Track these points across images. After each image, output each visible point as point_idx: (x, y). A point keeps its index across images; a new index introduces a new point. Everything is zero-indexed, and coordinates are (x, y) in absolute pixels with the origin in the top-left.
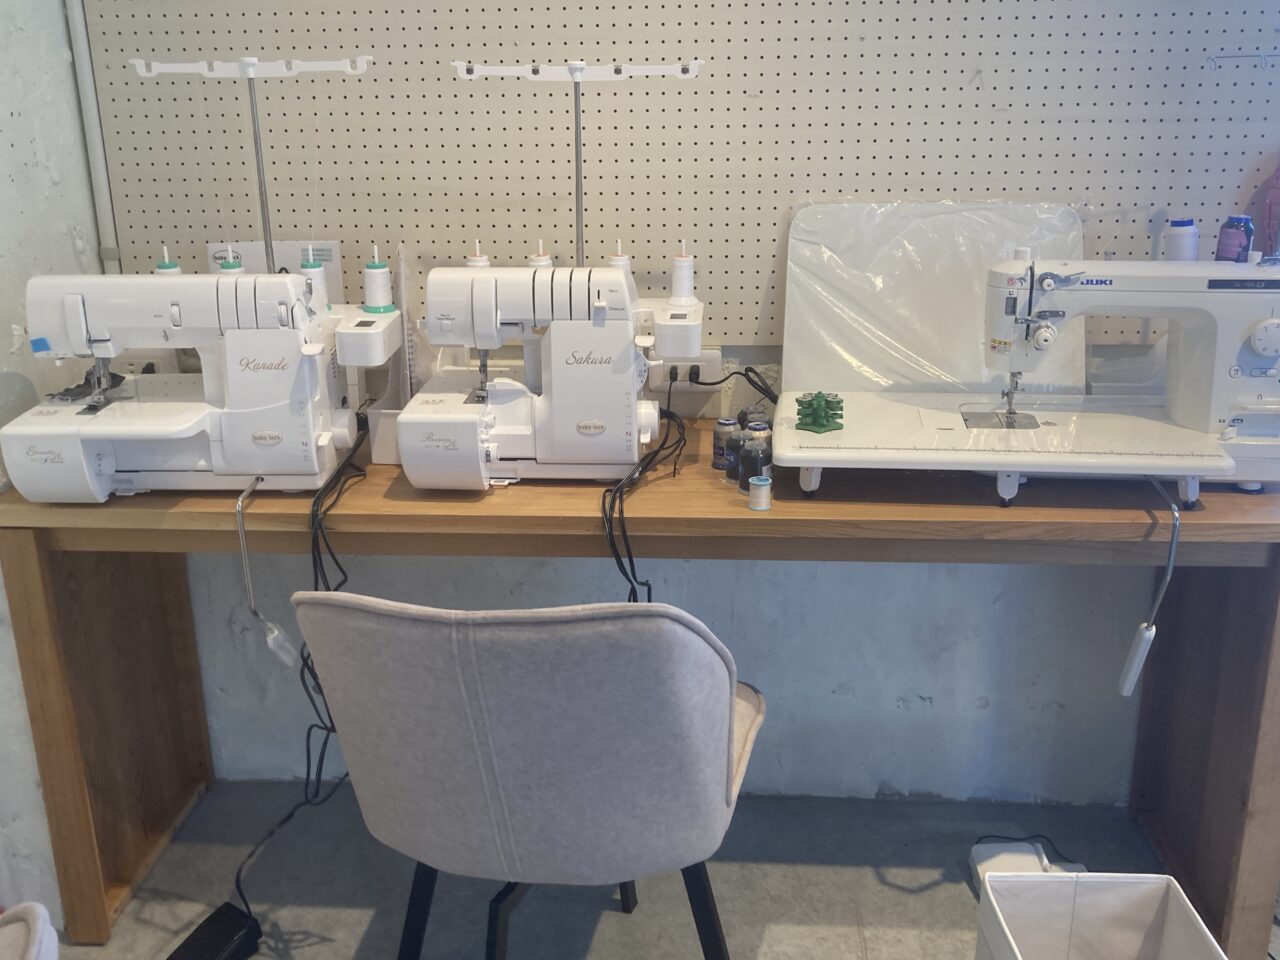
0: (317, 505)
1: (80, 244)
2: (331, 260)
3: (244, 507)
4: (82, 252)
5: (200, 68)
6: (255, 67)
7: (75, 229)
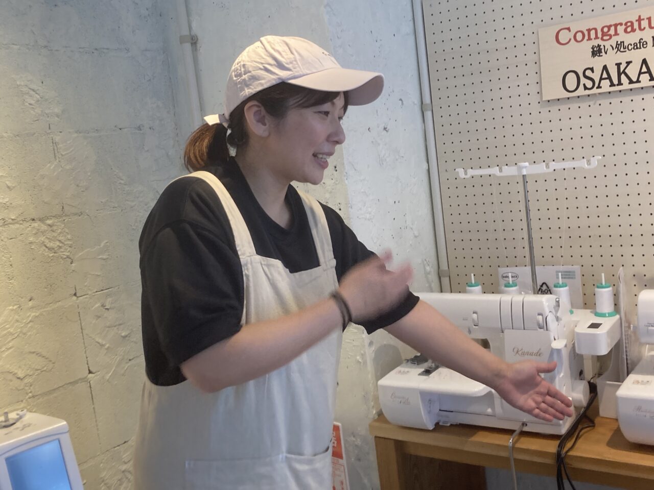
0: (561, 446)
1: (428, 268)
2: (575, 278)
3: (514, 443)
4: (429, 273)
5: (495, 171)
6: (527, 168)
7: (426, 260)
